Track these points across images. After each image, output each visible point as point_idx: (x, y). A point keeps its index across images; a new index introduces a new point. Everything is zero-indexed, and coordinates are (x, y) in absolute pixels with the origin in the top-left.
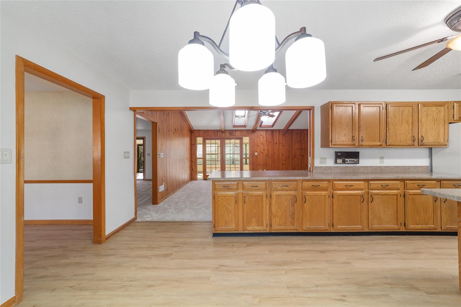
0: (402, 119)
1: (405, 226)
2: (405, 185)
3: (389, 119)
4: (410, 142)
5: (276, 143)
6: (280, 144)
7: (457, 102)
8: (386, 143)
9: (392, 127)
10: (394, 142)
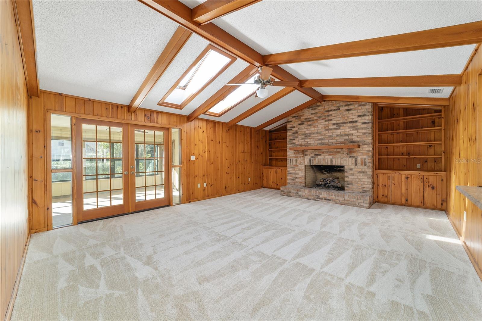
5: (219, 142)
6: (224, 144)
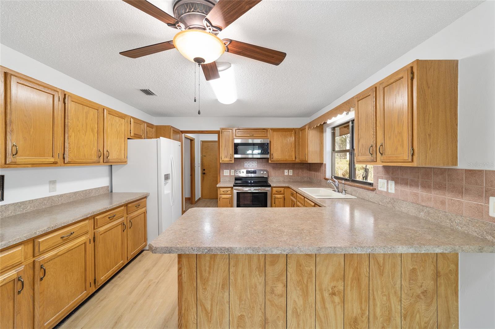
0: (87, 124)
1: (95, 283)
2: (95, 223)
3: (69, 121)
4: (95, 158)
7: (133, 118)
8: (64, 158)
9: (73, 134)
10: (75, 157)
